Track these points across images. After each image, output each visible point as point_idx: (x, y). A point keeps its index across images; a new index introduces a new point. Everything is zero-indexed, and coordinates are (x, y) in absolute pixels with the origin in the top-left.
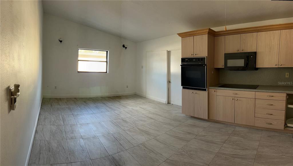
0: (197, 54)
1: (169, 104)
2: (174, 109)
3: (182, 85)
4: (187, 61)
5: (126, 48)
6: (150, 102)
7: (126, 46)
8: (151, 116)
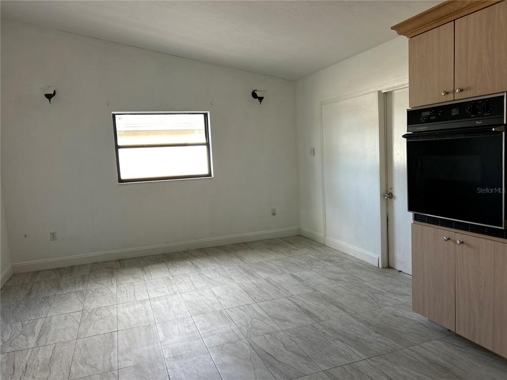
0: (468, 89)
1: (387, 270)
2: (398, 289)
3: (410, 209)
4: (428, 120)
5: (261, 99)
6: (332, 258)
7: (259, 95)
8: (312, 304)
